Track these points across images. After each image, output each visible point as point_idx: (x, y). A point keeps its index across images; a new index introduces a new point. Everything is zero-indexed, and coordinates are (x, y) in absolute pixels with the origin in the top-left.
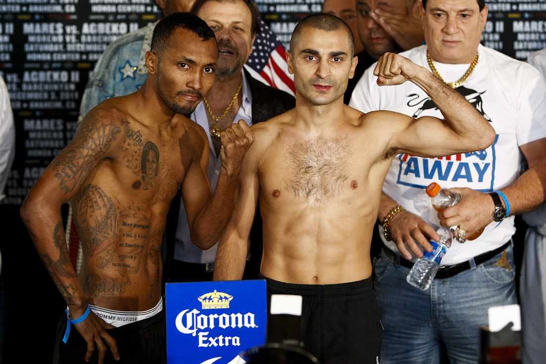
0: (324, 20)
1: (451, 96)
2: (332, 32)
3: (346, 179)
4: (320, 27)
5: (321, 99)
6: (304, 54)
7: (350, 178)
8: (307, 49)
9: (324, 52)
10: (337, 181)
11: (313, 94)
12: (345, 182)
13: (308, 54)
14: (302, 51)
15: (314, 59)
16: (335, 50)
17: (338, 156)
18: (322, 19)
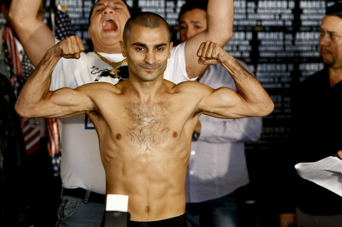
0: (149, 19)
1: (248, 77)
2: (155, 29)
3: (169, 130)
4: (146, 26)
5: (149, 77)
6: (135, 46)
7: (172, 129)
8: (137, 43)
9: (150, 44)
10: (162, 132)
11: (144, 74)
12: (168, 133)
13: (138, 46)
14: (134, 44)
15: (143, 49)
16: (158, 42)
17: (162, 114)
18: (147, 19)
